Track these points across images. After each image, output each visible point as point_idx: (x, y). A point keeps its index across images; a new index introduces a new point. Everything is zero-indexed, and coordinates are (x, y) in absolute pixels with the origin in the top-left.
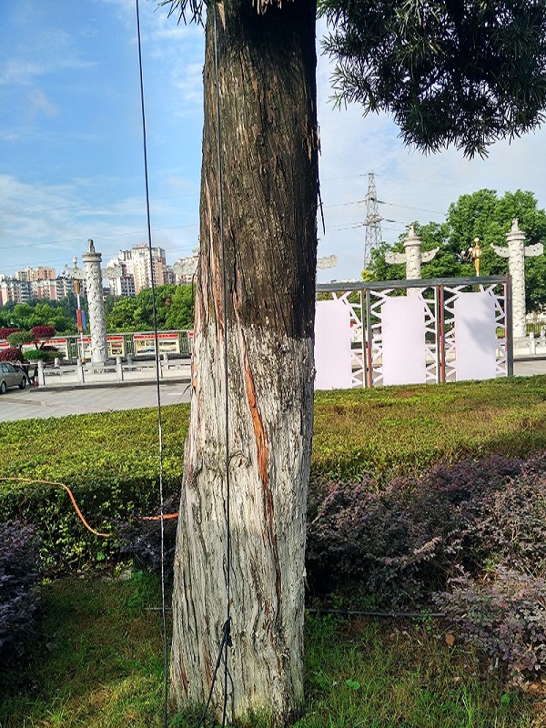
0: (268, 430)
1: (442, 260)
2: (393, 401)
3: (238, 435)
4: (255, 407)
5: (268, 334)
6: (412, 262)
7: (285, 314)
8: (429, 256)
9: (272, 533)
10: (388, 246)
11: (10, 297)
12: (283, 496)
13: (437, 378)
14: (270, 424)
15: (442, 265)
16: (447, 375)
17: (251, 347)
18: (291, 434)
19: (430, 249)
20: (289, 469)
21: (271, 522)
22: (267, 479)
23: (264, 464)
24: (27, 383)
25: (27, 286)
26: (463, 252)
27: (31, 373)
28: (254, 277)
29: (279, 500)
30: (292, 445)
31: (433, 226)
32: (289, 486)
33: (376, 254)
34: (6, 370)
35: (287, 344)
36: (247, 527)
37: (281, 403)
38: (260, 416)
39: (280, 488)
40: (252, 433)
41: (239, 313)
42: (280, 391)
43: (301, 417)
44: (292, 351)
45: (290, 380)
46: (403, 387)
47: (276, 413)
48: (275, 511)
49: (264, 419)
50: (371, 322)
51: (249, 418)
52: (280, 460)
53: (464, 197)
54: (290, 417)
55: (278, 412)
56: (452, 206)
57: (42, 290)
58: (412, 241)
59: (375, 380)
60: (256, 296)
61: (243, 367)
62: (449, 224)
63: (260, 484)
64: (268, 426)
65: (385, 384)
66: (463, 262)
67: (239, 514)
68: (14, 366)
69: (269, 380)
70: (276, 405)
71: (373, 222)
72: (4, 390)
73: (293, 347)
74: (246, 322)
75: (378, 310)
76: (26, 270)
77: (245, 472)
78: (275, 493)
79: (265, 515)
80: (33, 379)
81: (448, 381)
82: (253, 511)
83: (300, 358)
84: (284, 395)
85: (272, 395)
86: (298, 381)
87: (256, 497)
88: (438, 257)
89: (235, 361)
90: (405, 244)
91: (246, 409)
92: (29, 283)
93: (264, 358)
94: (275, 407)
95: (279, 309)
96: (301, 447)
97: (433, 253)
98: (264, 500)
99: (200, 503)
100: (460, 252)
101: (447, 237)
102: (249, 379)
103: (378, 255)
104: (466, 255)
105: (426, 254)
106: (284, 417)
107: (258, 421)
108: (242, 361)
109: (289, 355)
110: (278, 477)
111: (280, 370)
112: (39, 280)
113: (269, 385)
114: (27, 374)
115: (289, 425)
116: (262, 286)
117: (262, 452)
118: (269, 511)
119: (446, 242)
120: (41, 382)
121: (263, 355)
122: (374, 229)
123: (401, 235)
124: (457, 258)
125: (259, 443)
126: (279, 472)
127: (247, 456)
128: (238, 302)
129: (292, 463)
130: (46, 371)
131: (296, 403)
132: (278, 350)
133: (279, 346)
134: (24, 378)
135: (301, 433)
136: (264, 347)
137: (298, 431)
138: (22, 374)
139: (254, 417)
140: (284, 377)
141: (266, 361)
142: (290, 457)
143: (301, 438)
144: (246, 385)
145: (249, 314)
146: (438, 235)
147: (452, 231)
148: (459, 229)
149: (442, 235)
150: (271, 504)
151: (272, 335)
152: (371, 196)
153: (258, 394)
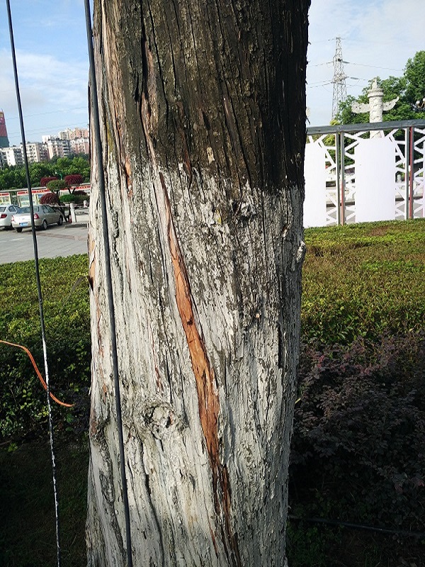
0: (218, 363)
1: (399, 110)
2: (368, 239)
3: (162, 373)
4: (191, 323)
5: (212, 182)
6: (375, 111)
7: (247, 141)
8: (390, 105)
9: (228, 532)
10: (354, 100)
11: (55, 152)
12: (247, 472)
13: (405, 214)
14: (221, 353)
15: (399, 114)
16: (415, 211)
17: (181, 210)
18: (260, 368)
19: (389, 100)
20: (258, 427)
21: (227, 516)
22: (216, 449)
23: (211, 424)
24: (64, 221)
25: (67, 143)
26: (418, 102)
27: (67, 212)
28: (182, 64)
29: (240, 479)
30: (262, 386)
31: (393, 80)
32: (258, 454)
33: (343, 106)
34: (46, 211)
35: (250, 202)
36: (186, 524)
37: (241, 315)
38: (201, 340)
39: (242, 458)
40: (187, 370)
41: (154, 142)
42: (237, 292)
43: (280, 335)
44: (260, 216)
45: (256, 272)
46: (375, 224)
47: (231, 333)
48: (234, 498)
49: (209, 345)
50: (345, 164)
51: (181, 344)
52: (241, 413)
53: (420, 54)
54: (257, 338)
55: (236, 330)
56: (409, 61)
57: (78, 146)
58: (375, 93)
59: (348, 218)
60: (185, 104)
61: (166, 250)
62: (406, 78)
63: (204, 458)
64: (216, 356)
65: (357, 221)
66: (417, 111)
67: (171, 503)
68: (52, 208)
69: (216, 273)
70: (231, 318)
71: (340, 80)
72: (45, 227)
73: (262, 206)
74: (168, 160)
75: (352, 151)
76: (66, 131)
77: (178, 438)
78: (233, 469)
79: (216, 505)
80: (68, 217)
81: (415, 217)
82: (193, 502)
83: (276, 227)
84: (245, 299)
85: (222, 300)
86: (272, 272)
87: (199, 480)
88: (396, 107)
89: (150, 237)
90: (368, 96)
91: (175, 327)
92: (69, 141)
93: (205, 231)
94: (230, 322)
95: (233, 129)
96: (280, 389)
97: (393, 103)
98: (214, 484)
99: (111, 471)
100: (414, 103)
101: (404, 89)
102: (178, 270)
103: (345, 106)
104: (420, 105)
105: (387, 103)
106: (246, 339)
107: (199, 349)
108: (164, 237)
109: (254, 224)
110: (237, 441)
111: (238, 253)
112: (76, 139)
113: (218, 282)
114: (64, 213)
115: (256, 352)
116: (199, 82)
117: (208, 402)
118: (224, 499)
119: (403, 94)
120: (73, 220)
121: (203, 226)
122: (340, 86)
123: (364, 89)
124: (413, 107)
125: (201, 386)
126: (240, 434)
127: (180, 412)
128: (152, 118)
129: (262, 417)
130: (77, 211)
131: (270, 312)
132: (233, 215)
133: (235, 206)
134: (61, 216)
135: (280, 365)
136: (205, 208)
137: (274, 361)
138: (58, 213)
139: (189, 342)
140: (246, 266)
141: (211, 237)
142: (259, 407)
143: (278, 373)
144: (174, 283)
145: (172, 143)
146: (396, 88)
147: (409, 84)
148: (415, 83)
149: (400, 87)
150: (226, 486)
151: (220, 184)
152: (338, 57)
153: (196, 299)
